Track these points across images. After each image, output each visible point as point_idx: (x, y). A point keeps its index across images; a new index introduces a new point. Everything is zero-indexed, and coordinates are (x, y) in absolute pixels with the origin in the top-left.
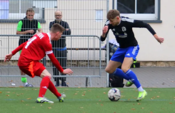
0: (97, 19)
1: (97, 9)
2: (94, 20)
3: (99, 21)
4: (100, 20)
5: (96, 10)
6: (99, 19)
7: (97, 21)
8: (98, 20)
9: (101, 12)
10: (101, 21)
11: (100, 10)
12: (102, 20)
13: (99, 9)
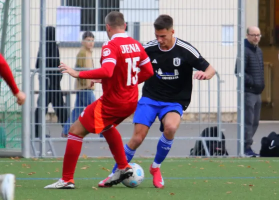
0: (223, 41)
1: (224, 24)
2: (220, 44)
3: (227, 44)
4: (229, 42)
5: (222, 26)
6: (227, 40)
7: (223, 44)
8: (225, 42)
9: (231, 28)
10: (231, 44)
11: (229, 26)
12: (233, 42)
13: (228, 23)
